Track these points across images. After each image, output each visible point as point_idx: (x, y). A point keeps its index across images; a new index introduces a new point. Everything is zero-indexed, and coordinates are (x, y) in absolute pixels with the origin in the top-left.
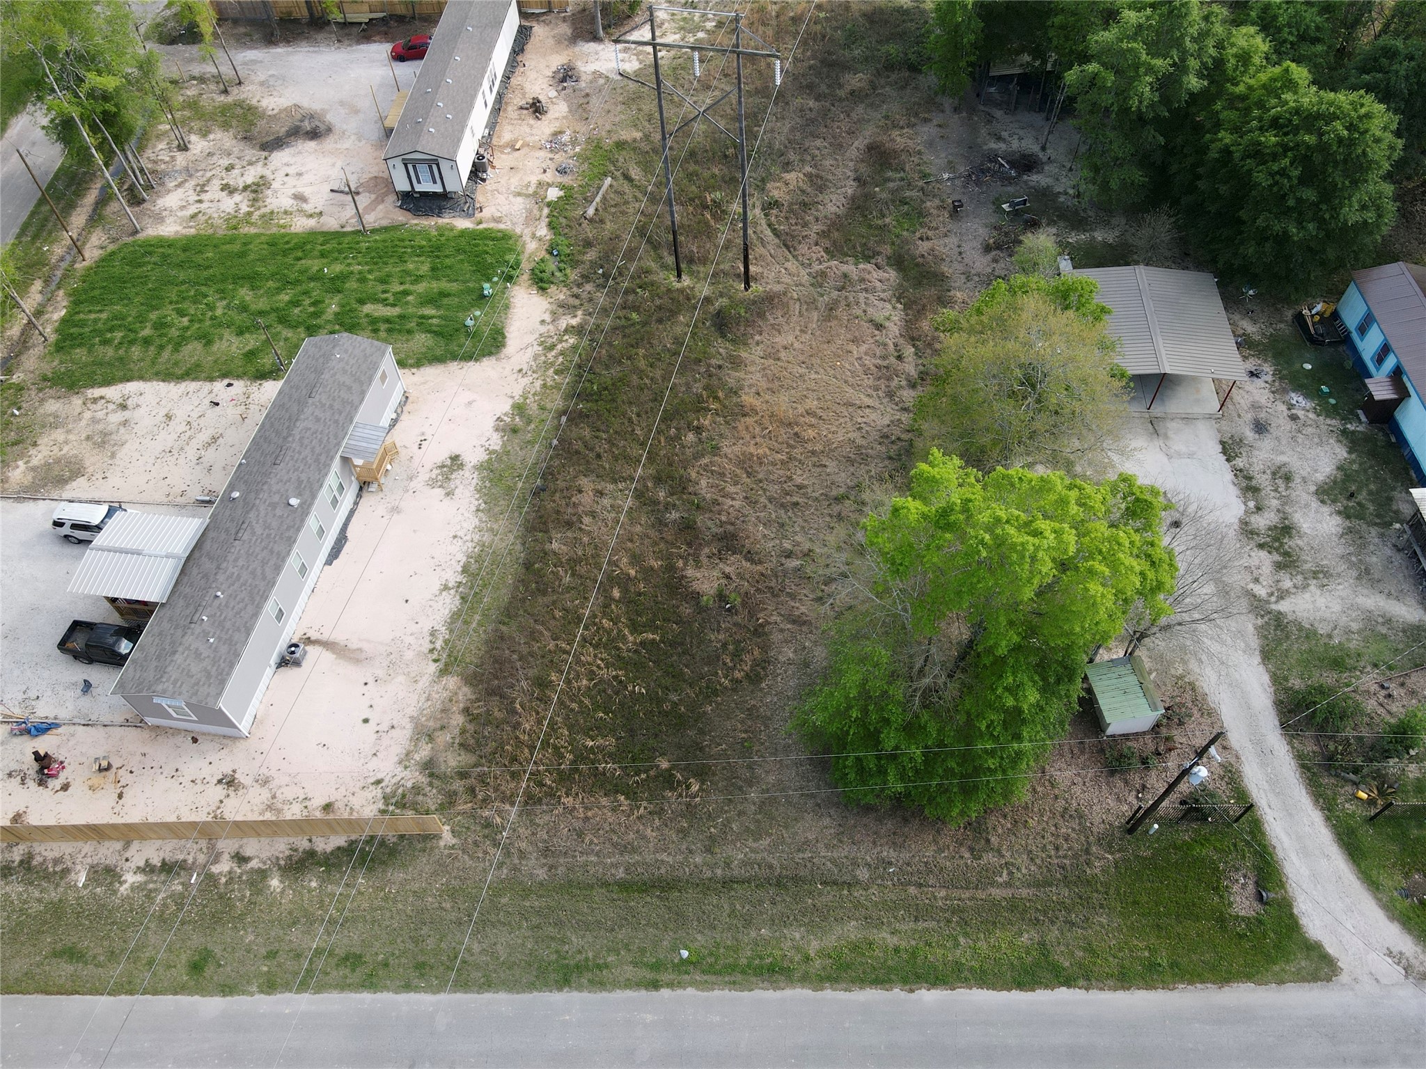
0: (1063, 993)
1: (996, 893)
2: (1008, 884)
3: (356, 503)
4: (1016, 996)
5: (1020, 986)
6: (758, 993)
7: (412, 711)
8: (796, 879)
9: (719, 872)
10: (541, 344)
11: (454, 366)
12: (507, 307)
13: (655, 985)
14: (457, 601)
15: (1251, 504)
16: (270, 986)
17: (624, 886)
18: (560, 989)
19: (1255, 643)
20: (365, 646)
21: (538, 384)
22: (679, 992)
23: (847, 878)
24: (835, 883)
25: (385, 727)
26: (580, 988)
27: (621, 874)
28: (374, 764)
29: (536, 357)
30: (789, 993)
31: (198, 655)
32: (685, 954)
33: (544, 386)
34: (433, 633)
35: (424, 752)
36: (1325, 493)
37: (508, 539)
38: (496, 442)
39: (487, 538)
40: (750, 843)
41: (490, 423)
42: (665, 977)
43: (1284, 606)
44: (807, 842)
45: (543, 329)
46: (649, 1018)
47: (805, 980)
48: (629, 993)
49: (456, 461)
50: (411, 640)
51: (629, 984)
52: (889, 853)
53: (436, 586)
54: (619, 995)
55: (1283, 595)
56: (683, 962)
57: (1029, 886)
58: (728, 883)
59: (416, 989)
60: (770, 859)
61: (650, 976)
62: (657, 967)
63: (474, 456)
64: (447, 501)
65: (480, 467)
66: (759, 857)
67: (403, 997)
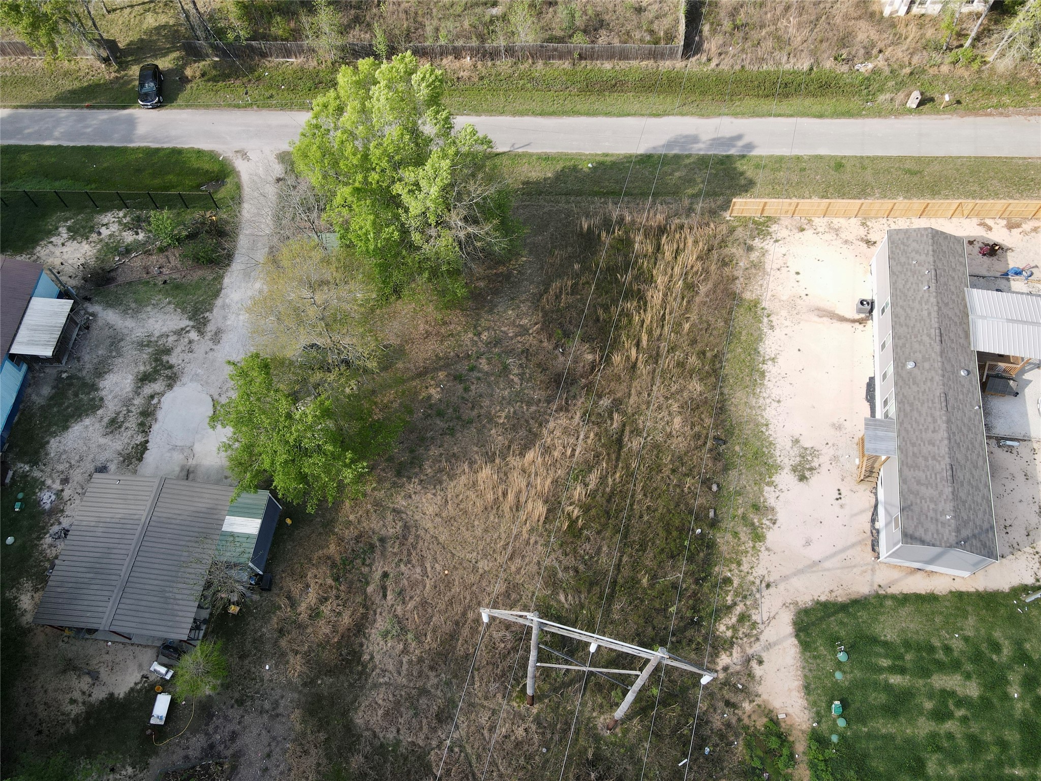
6: (554, 151)
10: (754, 625)
11: (841, 595)
13: (605, 155)
14: (760, 349)
18: (651, 154)
20: (816, 319)
22: (592, 152)
25: (784, 270)
28: (783, 250)
33: (739, 564)
34: (772, 328)
38: (770, 496)
42: (599, 158)
44: (523, 209)
48: (617, 152)
49: (801, 476)
54: (622, 152)
55: (180, 332)
56: (591, 163)
58: (568, 194)
60: (544, 203)
61: (607, 158)
64: (797, 436)
65: (778, 468)
66: (550, 204)
67: (729, 153)
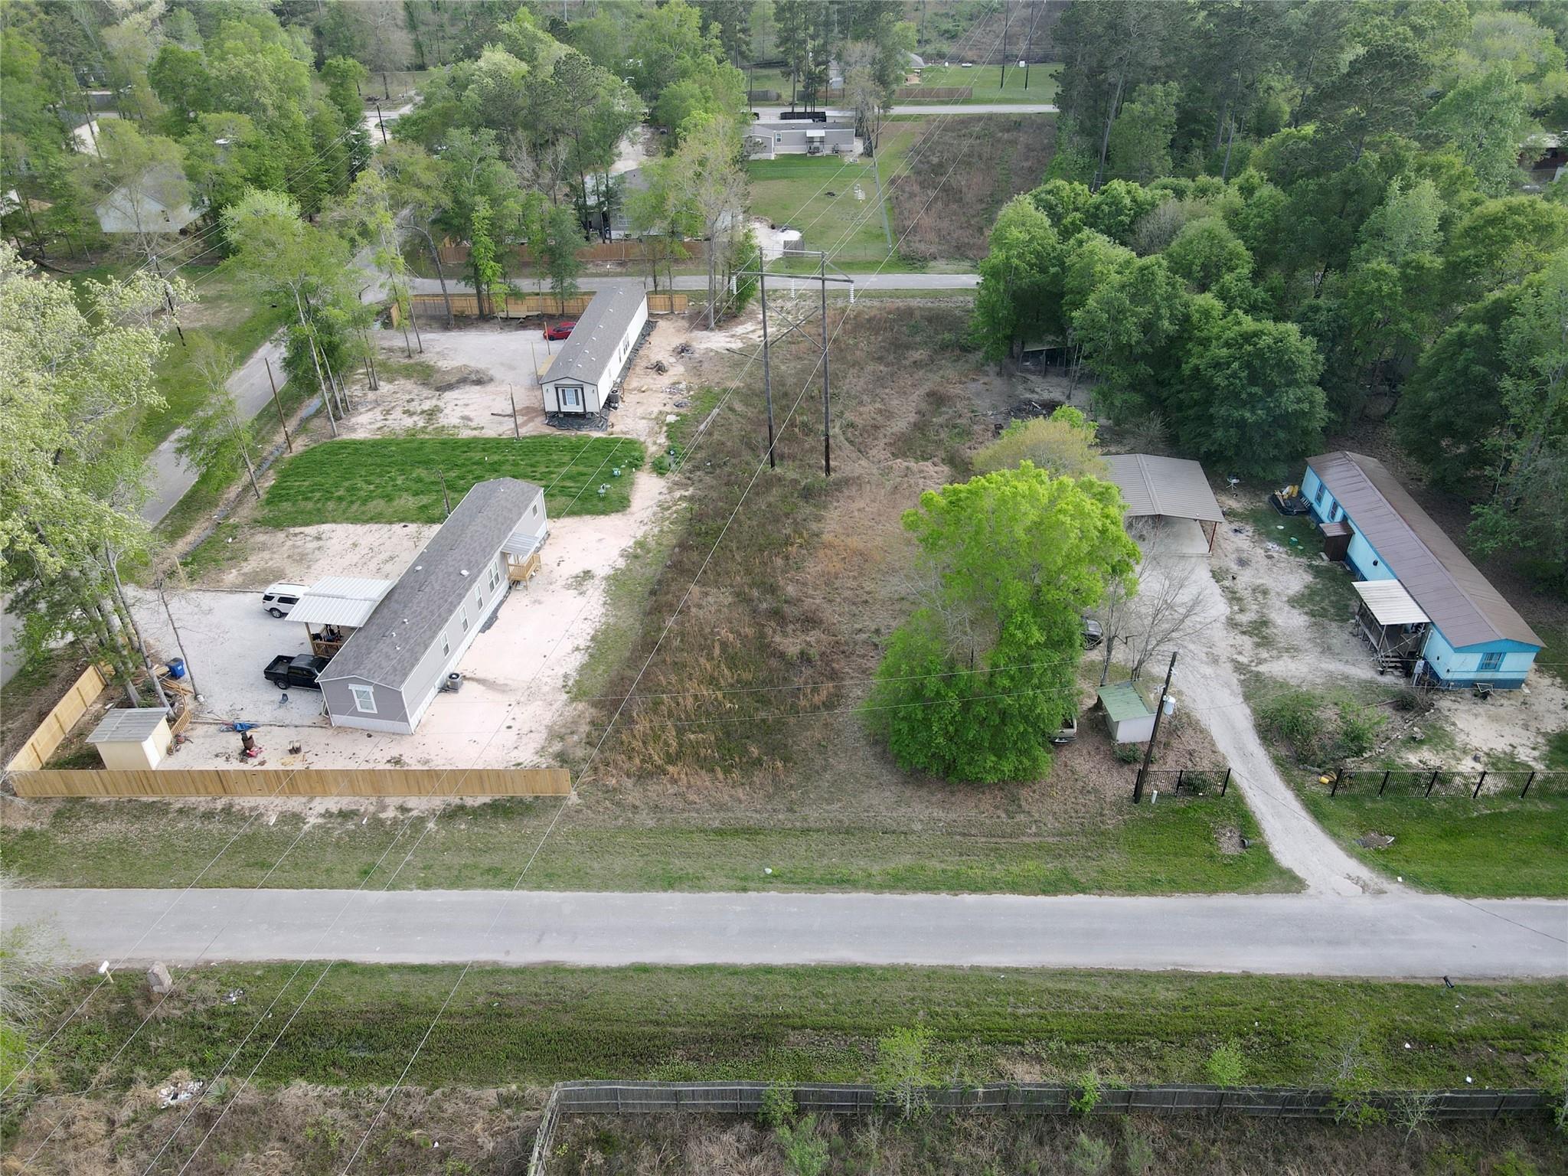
0: (1080, 898)
1: (1026, 840)
2: (1036, 835)
3: (506, 597)
4: (1042, 899)
5: (1045, 892)
6: (828, 895)
7: (547, 722)
8: (861, 829)
9: (798, 824)
10: (659, 506)
11: (587, 518)
12: (632, 484)
13: (745, 890)
14: (586, 657)
15: (1236, 608)
16: (426, 885)
17: (720, 832)
18: (665, 890)
19: (1238, 689)
20: (509, 682)
21: (656, 530)
22: (764, 894)
23: (905, 829)
24: (894, 832)
25: (525, 730)
26: (681, 890)
27: (717, 824)
28: (515, 753)
29: (654, 514)
30: (854, 895)
31: (387, 656)
32: (769, 871)
33: (661, 531)
34: (566, 676)
35: (557, 747)
36: (1295, 602)
37: (630, 620)
38: (621, 563)
39: (612, 620)
40: (824, 806)
41: (616, 552)
42: (752, 885)
43: (1262, 668)
44: (871, 806)
45: (661, 497)
46: (738, 909)
47: (868, 887)
48: (722, 894)
49: (587, 574)
50: (545, 679)
51: (722, 889)
52: (938, 813)
53: (570, 648)
54: (713, 895)
55: (1260, 662)
56: (767, 876)
57: (1054, 835)
58: (805, 831)
59: (547, 889)
60: (841, 817)
61: (740, 884)
62: (745, 879)
63: (602, 570)
64: (580, 598)
65: (607, 578)
66: (832, 816)
67: (535, 893)
